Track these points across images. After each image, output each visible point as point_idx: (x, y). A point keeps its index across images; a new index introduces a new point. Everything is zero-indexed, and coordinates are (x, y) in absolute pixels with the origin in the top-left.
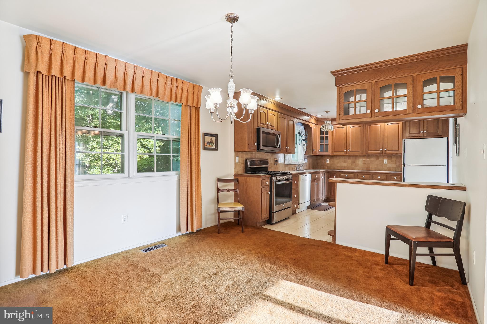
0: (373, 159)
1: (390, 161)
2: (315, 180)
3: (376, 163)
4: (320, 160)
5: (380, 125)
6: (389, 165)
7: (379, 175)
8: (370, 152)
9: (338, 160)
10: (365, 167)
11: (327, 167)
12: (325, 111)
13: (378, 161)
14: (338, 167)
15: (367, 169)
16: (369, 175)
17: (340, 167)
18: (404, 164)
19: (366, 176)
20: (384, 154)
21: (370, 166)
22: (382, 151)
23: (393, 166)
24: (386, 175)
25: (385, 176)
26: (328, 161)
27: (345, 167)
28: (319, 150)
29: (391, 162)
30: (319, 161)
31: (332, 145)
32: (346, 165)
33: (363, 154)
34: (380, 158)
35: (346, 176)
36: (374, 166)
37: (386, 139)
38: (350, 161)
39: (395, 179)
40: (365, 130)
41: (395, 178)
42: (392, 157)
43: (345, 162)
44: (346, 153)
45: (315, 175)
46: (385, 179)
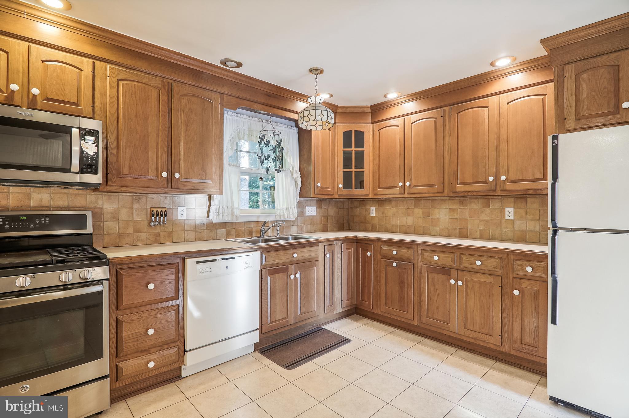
0: (475, 206)
1: (522, 212)
2: (290, 267)
3: (483, 217)
4: (358, 209)
5: (488, 107)
6: (520, 225)
7: (478, 256)
8: (460, 188)
9: (394, 210)
10: (455, 230)
11: (372, 226)
12: (311, 70)
13: (488, 211)
14: (393, 225)
15: (459, 232)
16: (451, 255)
17: (398, 226)
18: (554, 225)
19: (442, 255)
20: (501, 191)
21: (467, 227)
22: (494, 183)
23: (532, 228)
24: (499, 258)
25: (498, 260)
26: (373, 212)
27: (408, 227)
28: (341, 186)
29: (526, 214)
30: (357, 211)
31: (374, 172)
32: (409, 221)
33: (443, 192)
34: (495, 205)
35: (394, 253)
36: (478, 228)
37: (503, 146)
38: (419, 212)
39: (530, 274)
40: (447, 127)
41: (529, 269)
42: (528, 199)
43: (408, 215)
44: (402, 190)
45: (292, 251)
46: (497, 269)
